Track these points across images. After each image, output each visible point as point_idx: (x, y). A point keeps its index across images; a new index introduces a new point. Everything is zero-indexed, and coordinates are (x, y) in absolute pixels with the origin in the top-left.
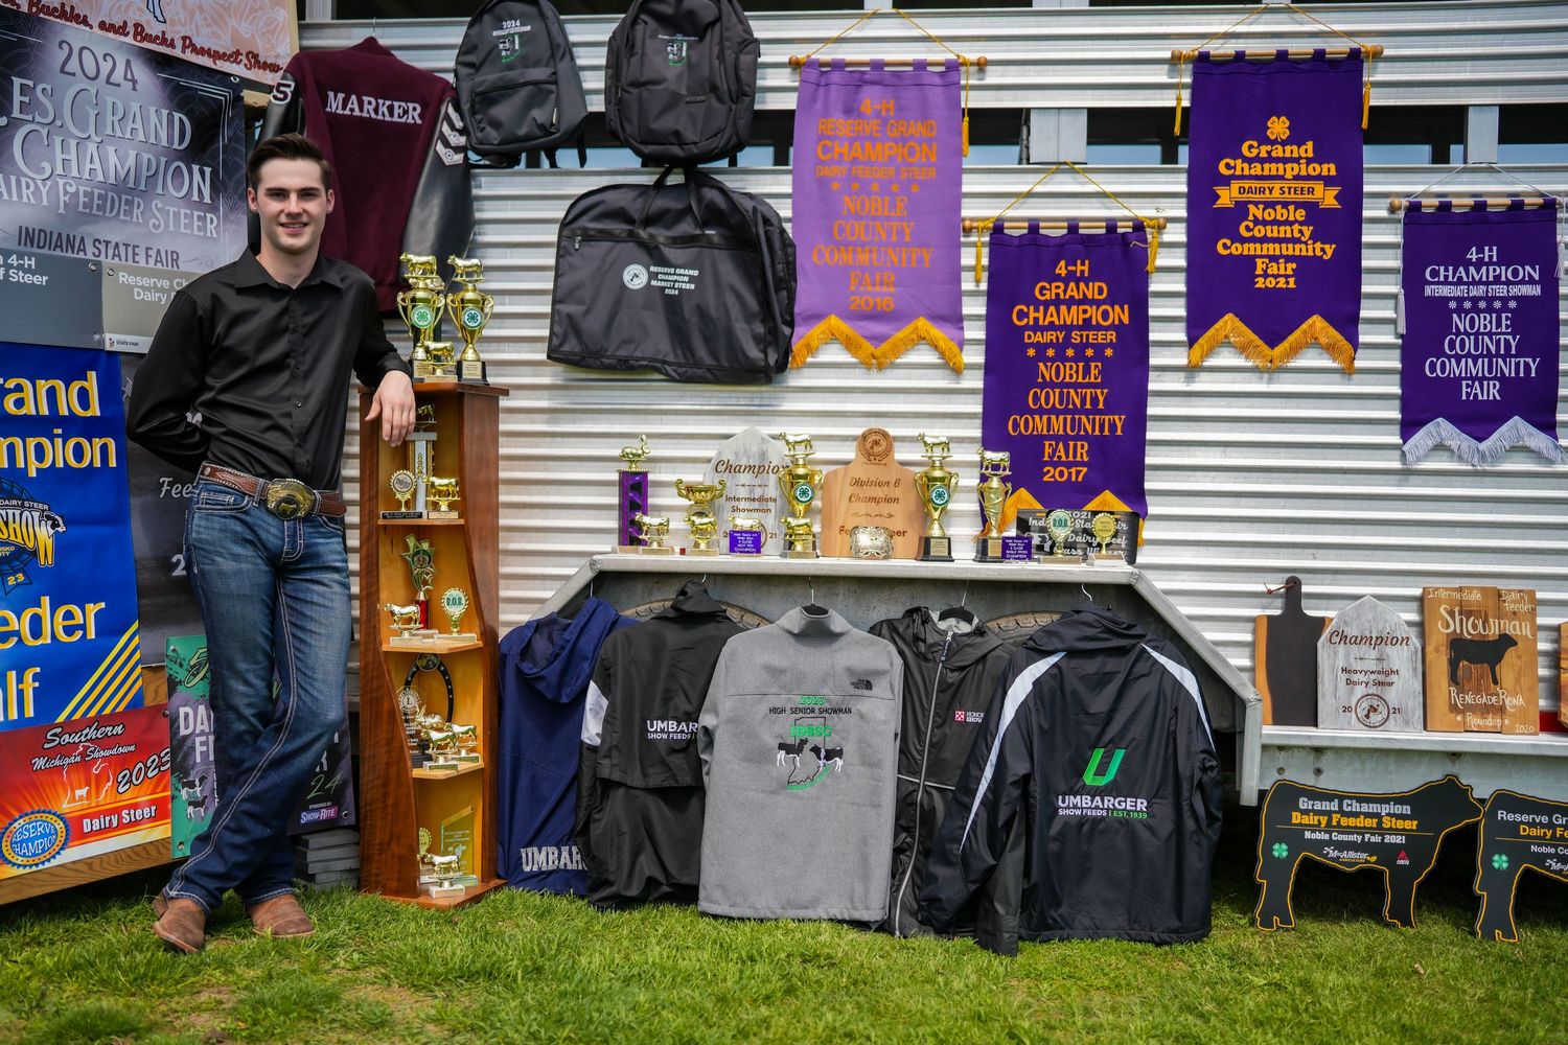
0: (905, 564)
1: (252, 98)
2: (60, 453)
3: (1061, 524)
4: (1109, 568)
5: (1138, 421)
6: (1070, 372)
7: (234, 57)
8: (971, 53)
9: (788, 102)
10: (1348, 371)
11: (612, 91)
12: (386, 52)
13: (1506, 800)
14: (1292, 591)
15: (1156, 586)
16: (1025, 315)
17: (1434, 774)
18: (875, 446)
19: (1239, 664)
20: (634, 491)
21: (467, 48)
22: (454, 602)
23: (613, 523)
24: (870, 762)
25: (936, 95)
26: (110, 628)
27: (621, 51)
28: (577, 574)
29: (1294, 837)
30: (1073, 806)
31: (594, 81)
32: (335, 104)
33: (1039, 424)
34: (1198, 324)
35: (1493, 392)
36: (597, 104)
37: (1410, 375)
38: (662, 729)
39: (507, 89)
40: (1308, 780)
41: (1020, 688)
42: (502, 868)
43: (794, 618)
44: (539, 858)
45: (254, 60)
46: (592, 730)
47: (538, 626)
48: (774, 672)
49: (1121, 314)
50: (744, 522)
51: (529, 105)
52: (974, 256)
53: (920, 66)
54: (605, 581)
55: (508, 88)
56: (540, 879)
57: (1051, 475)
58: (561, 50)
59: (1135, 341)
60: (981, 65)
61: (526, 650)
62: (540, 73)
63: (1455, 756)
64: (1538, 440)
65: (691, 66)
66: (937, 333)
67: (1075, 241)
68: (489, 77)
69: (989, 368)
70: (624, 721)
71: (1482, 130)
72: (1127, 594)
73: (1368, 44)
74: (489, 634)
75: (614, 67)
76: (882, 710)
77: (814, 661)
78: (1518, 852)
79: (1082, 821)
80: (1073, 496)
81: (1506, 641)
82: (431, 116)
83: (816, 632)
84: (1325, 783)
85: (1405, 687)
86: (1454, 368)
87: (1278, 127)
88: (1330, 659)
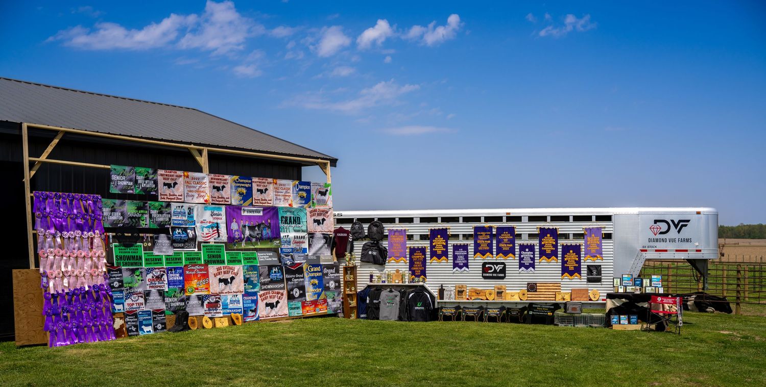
0: (400, 284)
1: (331, 236)
2: (318, 274)
3: (417, 279)
4: (421, 283)
5: (425, 268)
6: (418, 263)
7: (328, 232)
8: (407, 228)
9: (387, 234)
10: (447, 262)
11: (368, 232)
12: (342, 228)
13: (464, 307)
14: (442, 286)
15: (426, 286)
16: (413, 257)
17: (456, 305)
18: (398, 271)
19: (436, 294)
20: (371, 276)
21: (352, 228)
22: (353, 289)
23: (369, 280)
24: (397, 304)
25: (403, 233)
26: (322, 291)
27: (369, 228)
28: (366, 286)
29: (443, 312)
30: (416, 308)
31: (366, 231)
32: (338, 235)
33: (415, 268)
34: (431, 257)
35: (462, 264)
36: (366, 234)
37: (454, 263)
38: (375, 301)
39: (356, 233)
40: (444, 306)
41: (411, 295)
42: (358, 317)
43: (389, 290)
44: (362, 316)
45: (331, 232)
46: (368, 301)
47: (362, 291)
48: (387, 295)
49: (423, 257)
50: (384, 280)
51: (359, 234)
52: (408, 250)
53: (401, 230)
54: (369, 286)
56: (362, 318)
57: (416, 274)
58: (362, 228)
59: (425, 259)
60: (408, 230)
61: (361, 294)
62: (360, 231)
63: (459, 303)
64: (467, 269)
65: (377, 230)
66: (404, 259)
67: (418, 249)
68: (354, 231)
69: (409, 262)
70: (371, 301)
71: (461, 237)
72: (423, 287)
73: (448, 227)
74: (356, 292)
75: (368, 230)
76: (398, 299)
77: (391, 294)
78: (465, 313)
79: (417, 310)
80: (418, 276)
81: (464, 291)
82: (348, 235)
83: (391, 291)
84: (446, 306)
85: (453, 296)
86: (458, 262)
87: (439, 236)
88: (445, 293)
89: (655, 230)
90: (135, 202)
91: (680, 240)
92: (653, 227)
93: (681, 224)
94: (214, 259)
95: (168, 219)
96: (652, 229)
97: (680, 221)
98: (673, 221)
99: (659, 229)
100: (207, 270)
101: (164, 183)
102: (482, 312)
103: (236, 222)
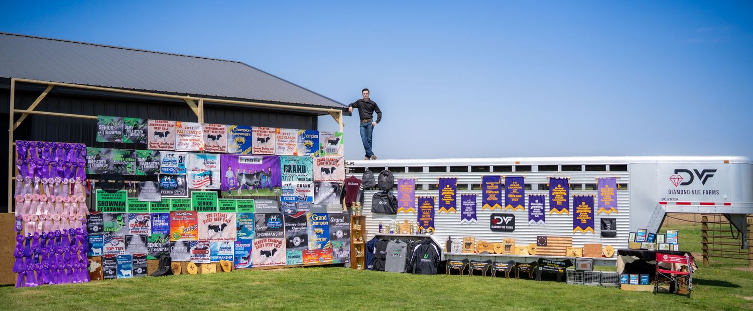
0: (408, 235)
1: (340, 185)
2: (323, 223)
3: (424, 230)
4: (428, 235)
5: (433, 219)
6: (426, 213)
7: (338, 181)
8: (416, 178)
9: (397, 183)
10: (456, 213)
11: (379, 182)
12: (354, 177)
13: (472, 261)
14: (450, 238)
15: (433, 237)
16: (422, 207)
17: (464, 258)
18: (406, 222)
19: (443, 246)
20: (380, 227)
21: (363, 177)
22: (361, 239)
23: (378, 230)
24: (403, 256)
25: (412, 182)
26: (327, 240)
27: (379, 178)
28: (374, 236)
29: (450, 266)
30: (422, 260)
31: (377, 180)
32: (349, 184)
33: (423, 219)
34: (440, 208)
35: (470, 215)
36: (377, 183)
37: (462, 213)
38: (382, 252)
40: (452, 259)
41: (416, 248)
42: (366, 268)
43: (395, 240)
44: (370, 267)
45: (341, 181)
46: (374, 252)
47: (370, 241)
48: (393, 246)
49: (432, 207)
50: (392, 230)
51: (370, 184)
52: (417, 200)
53: (411, 179)
54: (377, 237)
55: (368, 182)
56: (370, 269)
57: (425, 225)
58: (373, 177)
59: (433, 210)
60: (417, 179)
61: (368, 244)
62: (370, 180)
63: (467, 256)
64: (475, 221)
65: (387, 179)
66: (412, 209)
67: (427, 199)
68: (365, 180)
69: (418, 213)
70: (378, 251)
71: (469, 187)
72: (429, 238)
73: (457, 177)
74: (364, 242)
75: (379, 179)
76: (405, 250)
77: (398, 245)
78: (473, 267)
79: (424, 262)
80: (426, 227)
81: (471, 243)
82: (359, 185)
83: (397, 242)
84: (454, 259)
85: (460, 248)
86: (466, 213)
87: (448, 186)
88: (453, 245)
89: (676, 180)
90: (122, 150)
91: (705, 191)
92: (673, 177)
93: (706, 174)
94: (204, 206)
95: (157, 167)
96: (673, 180)
97: (705, 171)
98: (696, 171)
99: (680, 180)
100: (196, 217)
101: (155, 132)
102: (490, 267)
103: (231, 170)
